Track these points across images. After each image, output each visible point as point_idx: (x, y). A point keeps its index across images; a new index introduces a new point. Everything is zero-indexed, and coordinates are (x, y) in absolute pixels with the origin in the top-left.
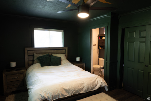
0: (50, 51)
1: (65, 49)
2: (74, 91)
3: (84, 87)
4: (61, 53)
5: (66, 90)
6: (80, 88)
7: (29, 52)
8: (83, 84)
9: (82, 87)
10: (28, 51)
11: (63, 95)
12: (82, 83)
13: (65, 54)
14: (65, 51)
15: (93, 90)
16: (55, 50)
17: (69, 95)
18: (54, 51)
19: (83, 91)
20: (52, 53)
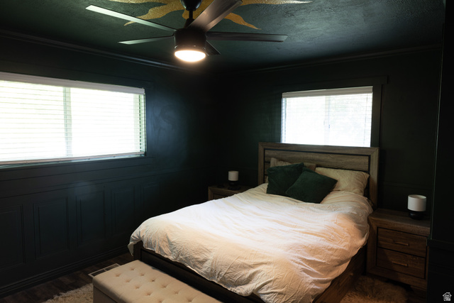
0: (317, 157)
1: (369, 156)
2: (182, 255)
3: (206, 260)
4: (353, 167)
5: (170, 243)
6: (196, 256)
7: (267, 153)
8: (209, 251)
9: (201, 258)
10: (266, 151)
11: (160, 249)
12: (209, 248)
13: (368, 172)
14: (367, 161)
15: (229, 289)
16: (331, 155)
17: (171, 258)
18: (328, 158)
19: (201, 271)
20: (321, 163)
